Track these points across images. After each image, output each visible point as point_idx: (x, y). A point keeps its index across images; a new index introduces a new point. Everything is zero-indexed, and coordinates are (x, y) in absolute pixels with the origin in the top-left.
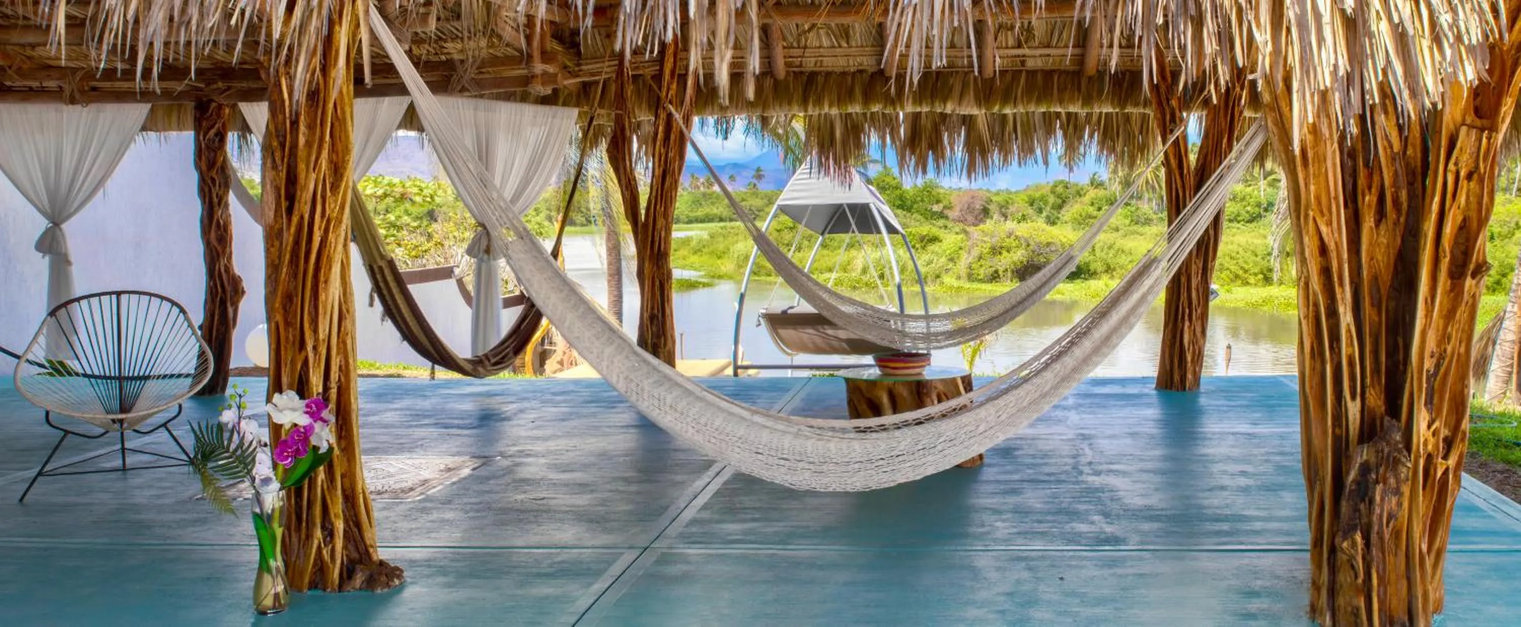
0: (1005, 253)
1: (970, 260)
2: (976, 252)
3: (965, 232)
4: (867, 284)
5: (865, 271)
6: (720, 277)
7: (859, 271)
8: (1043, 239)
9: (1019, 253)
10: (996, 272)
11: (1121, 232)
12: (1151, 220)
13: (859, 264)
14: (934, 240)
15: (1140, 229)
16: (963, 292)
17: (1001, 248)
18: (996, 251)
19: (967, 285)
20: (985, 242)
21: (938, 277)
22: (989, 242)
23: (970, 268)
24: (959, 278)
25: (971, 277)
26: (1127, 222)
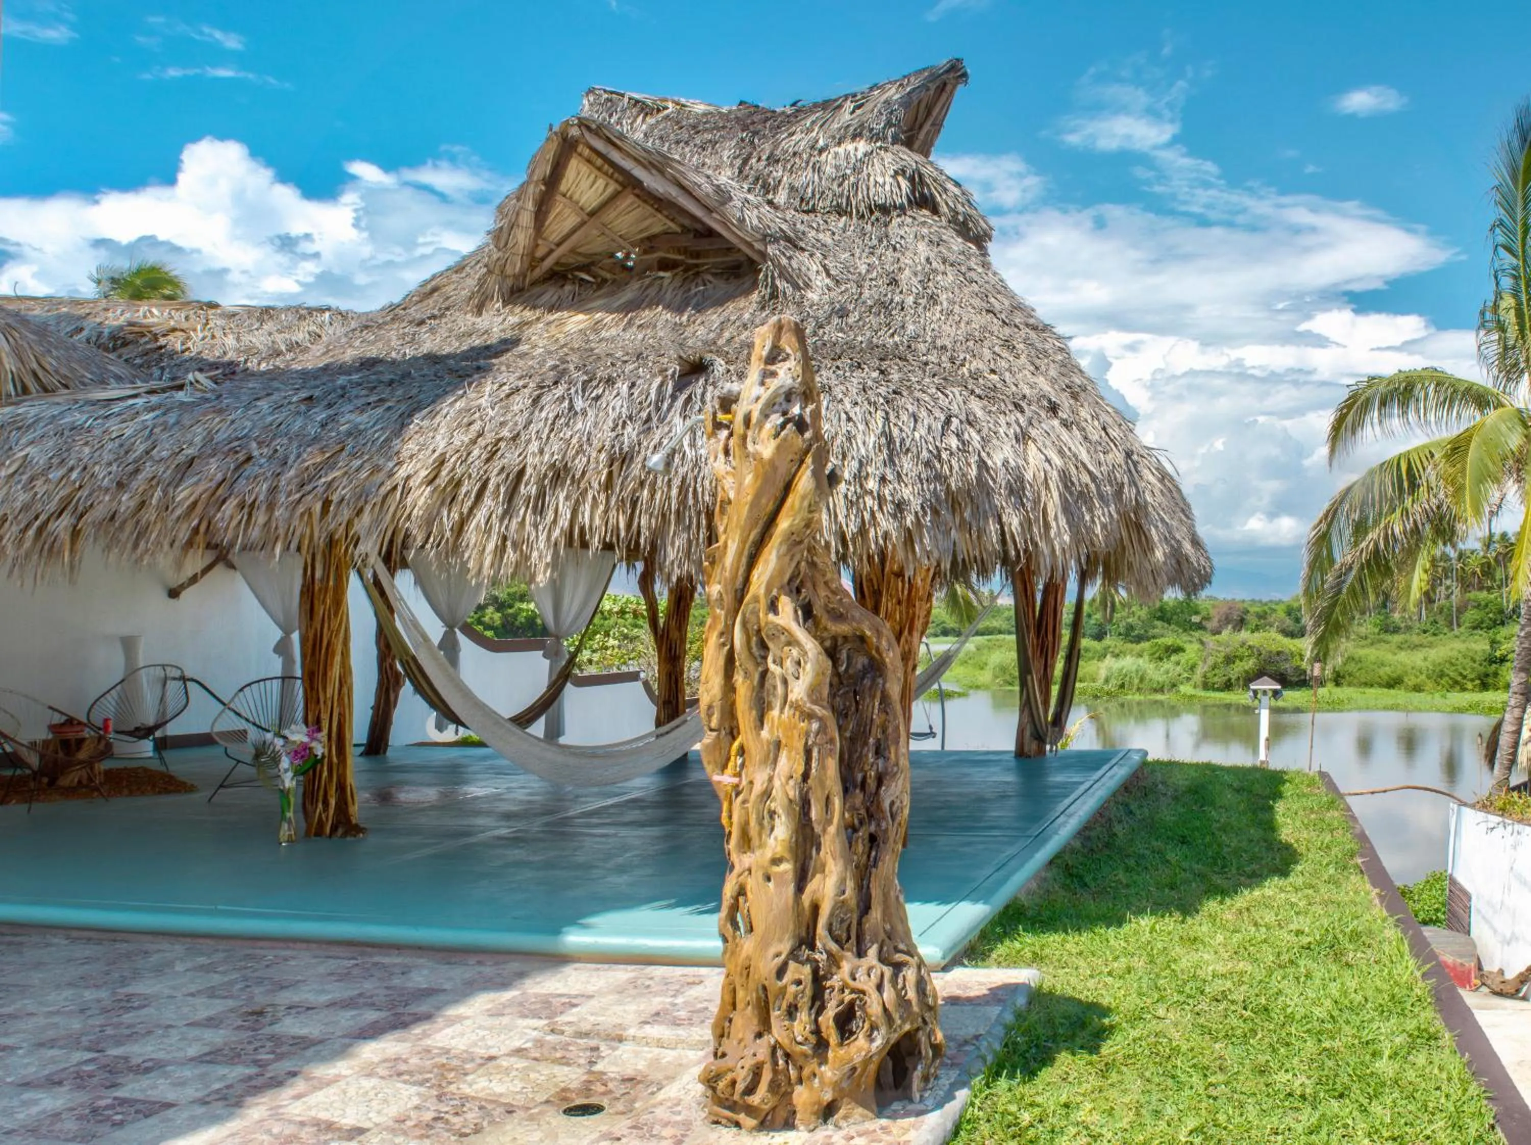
0: (1237, 661)
1: (1206, 669)
2: (1211, 661)
3: (1202, 643)
4: (1107, 693)
5: (1107, 681)
6: (978, 687)
7: (1102, 680)
8: (1274, 648)
9: (1251, 662)
10: (1230, 680)
11: (1369, 641)
12: (1400, 628)
13: (1103, 674)
14: (1178, 650)
15: (1388, 637)
16: (1195, 701)
17: (1236, 657)
18: (1229, 660)
19: (1203, 693)
20: (1219, 652)
21: (1174, 685)
22: (1224, 651)
23: (1205, 676)
24: (1195, 687)
25: (1206, 686)
26: (1377, 630)
